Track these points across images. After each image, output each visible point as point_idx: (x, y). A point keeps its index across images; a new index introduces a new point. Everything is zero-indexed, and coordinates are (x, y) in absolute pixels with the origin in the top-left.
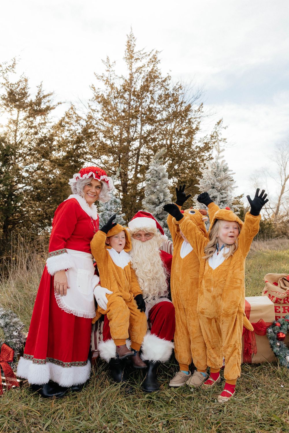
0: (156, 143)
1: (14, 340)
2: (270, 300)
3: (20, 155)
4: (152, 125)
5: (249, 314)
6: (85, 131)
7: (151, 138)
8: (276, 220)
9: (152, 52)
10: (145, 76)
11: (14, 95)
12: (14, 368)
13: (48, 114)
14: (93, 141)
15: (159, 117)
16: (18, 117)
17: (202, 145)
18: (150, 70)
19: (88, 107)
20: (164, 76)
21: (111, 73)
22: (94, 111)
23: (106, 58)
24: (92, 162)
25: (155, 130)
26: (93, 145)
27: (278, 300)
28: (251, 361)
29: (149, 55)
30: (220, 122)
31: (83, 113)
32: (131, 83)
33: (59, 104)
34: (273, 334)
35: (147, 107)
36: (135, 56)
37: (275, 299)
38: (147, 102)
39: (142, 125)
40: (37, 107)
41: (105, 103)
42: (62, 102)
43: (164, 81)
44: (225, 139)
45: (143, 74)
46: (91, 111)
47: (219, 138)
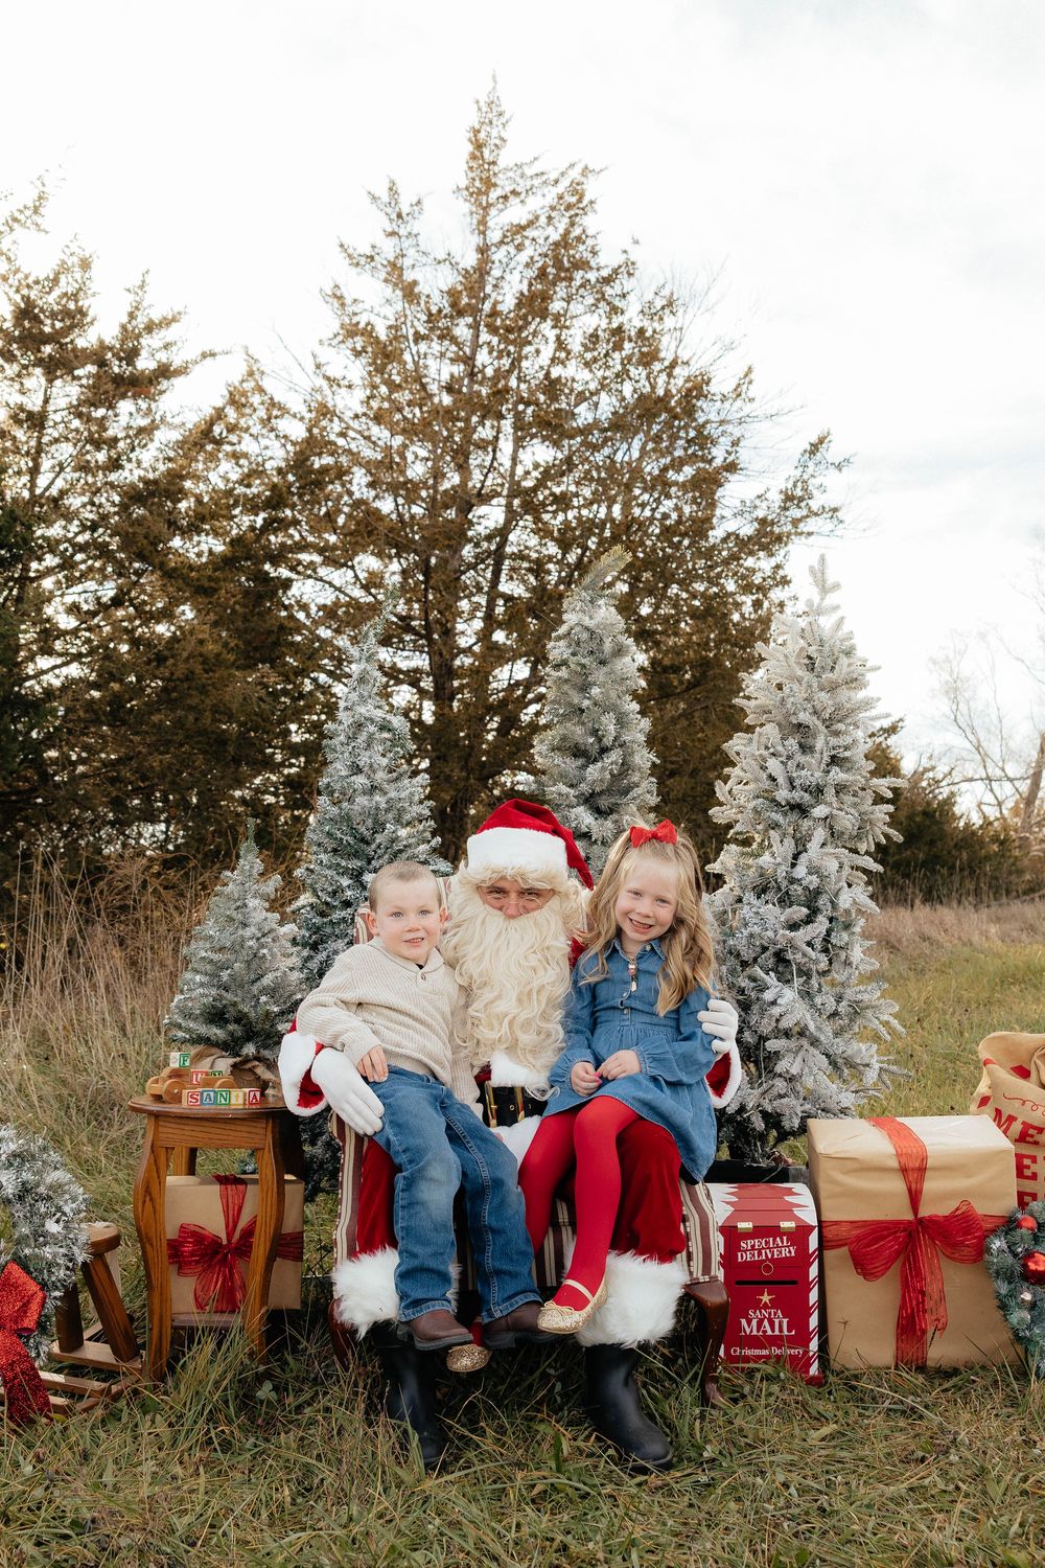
0: (571, 515)
2: (999, 1132)
4: (557, 444)
5: (921, 1179)
6: (299, 463)
7: (553, 495)
8: (1027, 827)
9: (570, 170)
10: (537, 258)
11: (35, 318)
13: (162, 392)
14: (327, 498)
15: (584, 415)
16: (46, 401)
17: (747, 530)
18: (555, 237)
19: (311, 368)
20: (608, 259)
21: (406, 243)
22: (334, 382)
23: (388, 185)
25: (569, 465)
26: (328, 513)
27: (1031, 1131)
28: (925, 1359)
29: (556, 182)
30: (821, 441)
31: (292, 388)
32: (482, 282)
33: (204, 356)
34: (1010, 1259)
35: (541, 375)
36: (504, 185)
37: (1017, 1127)
38: (538, 360)
39: (519, 443)
40: (124, 363)
41: (383, 354)
42: (216, 351)
43: (608, 281)
44: (835, 510)
45: (529, 251)
46: (324, 384)
47: (815, 505)
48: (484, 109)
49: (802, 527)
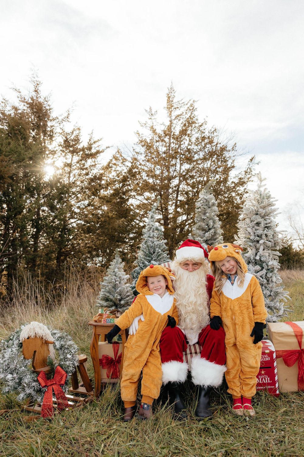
0: (194, 180)
1: (67, 362)
3: (73, 193)
4: (190, 164)
6: (130, 171)
7: (190, 176)
9: (190, 102)
10: (184, 122)
11: (68, 142)
12: (66, 391)
13: (97, 157)
14: (137, 179)
15: (196, 157)
16: (72, 161)
17: (236, 181)
18: (188, 117)
19: (132, 150)
20: (201, 121)
21: (153, 120)
22: (137, 153)
23: (149, 108)
24: (136, 199)
25: (193, 169)
26: (137, 183)
29: (187, 104)
30: (253, 159)
32: (171, 128)
33: (107, 148)
35: (186, 148)
36: (175, 106)
38: (185, 144)
39: (181, 164)
40: (89, 151)
41: (149, 146)
42: (110, 146)
43: (201, 126)
45: (182, 120)
46: (135, 153)
47: (253, 173)
48: (170, 90)
49: (250, 180)
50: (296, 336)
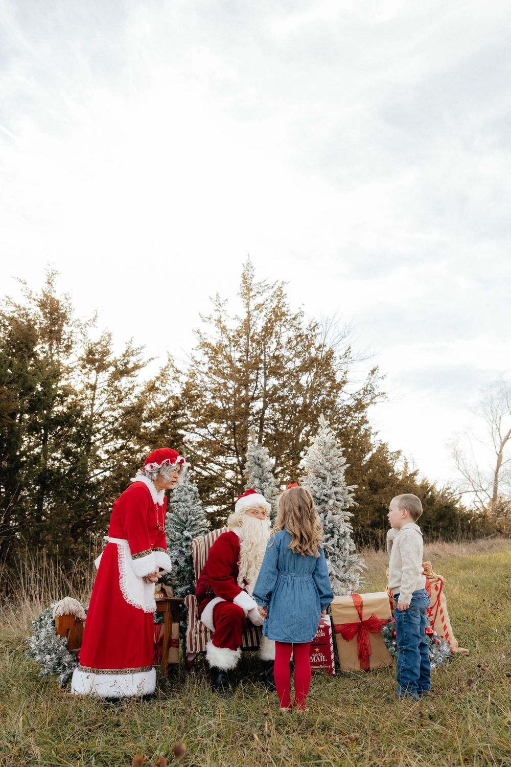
4: (279, 379)
7: (280, 396)
9: (277, 283)
10: (268, 314)
13: (136, 374)
14: (197, 404)
15: (290, 366)
16: (97, 380)
17: (352, 403)
18: (274, 306)
19: (190, 358)
20: (294, 311)
21: (222, 313)
22: (198, 363)
23: (216, 294)
25: (283, 386)
26: (197, 409)
29: (273, 287)
30: (375, 370)
31: (184, 366)
32: (249, 323)
33: (150, 360)
36: (255, 290)
38: (271, 349)
39: (267, 378)
40: (124, 366)
41: (215, 351)
42: (155, 357)
43: (294, 319)
44: (384, 393)
45: (265, 311)
46: (195, 363)
47: (376, 392)
48: (246, 266)
50: (356, 607)
